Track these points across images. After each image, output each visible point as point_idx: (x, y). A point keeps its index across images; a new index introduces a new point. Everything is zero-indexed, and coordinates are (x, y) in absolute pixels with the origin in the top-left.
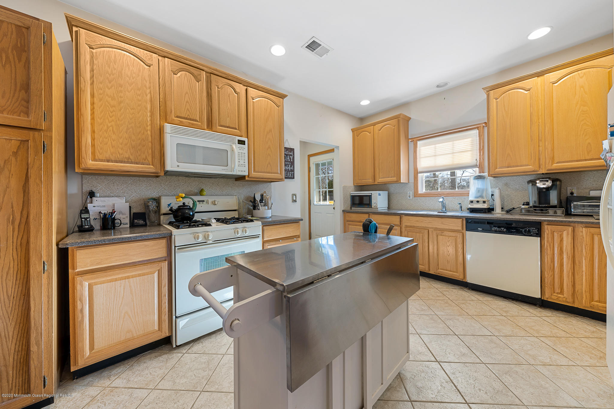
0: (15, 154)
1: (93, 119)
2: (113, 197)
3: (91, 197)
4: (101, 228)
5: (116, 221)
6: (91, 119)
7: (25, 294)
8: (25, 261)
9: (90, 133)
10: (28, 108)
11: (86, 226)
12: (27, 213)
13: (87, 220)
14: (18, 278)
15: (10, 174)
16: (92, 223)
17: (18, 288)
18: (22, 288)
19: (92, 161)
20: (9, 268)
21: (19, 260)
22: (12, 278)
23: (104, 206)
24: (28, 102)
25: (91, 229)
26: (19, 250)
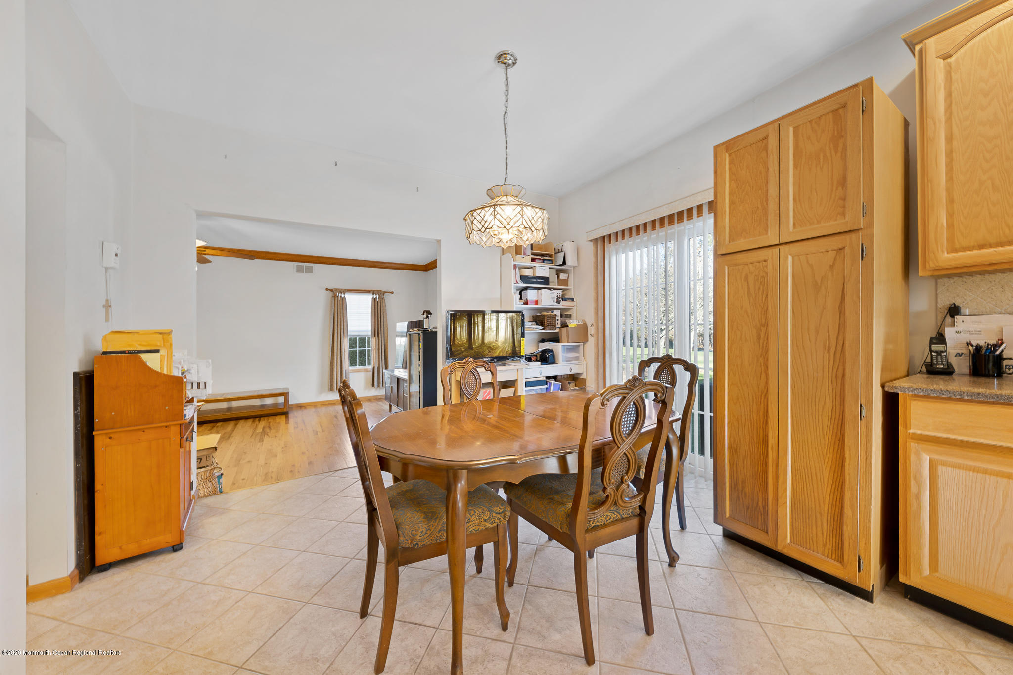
0: (832, 267)
1: (950, 179)
2: (1000, 313)
3: (952, 316)
4: (970, 372)
5: (1005, 363)
6: (947, 182)
7: (840, 439)
8: (841, 398)
9: (945, 206)
10: (844, 207)
11: (939, 365)
12: (843, 340)
13: (941, 355)
14: (834, 417)
15: (826, 292)
16: (953, 361)
17: (833, 429)
18: (837, 430)
19: (947, 253)
20: (825, 403)
21: (834, 396)
22: (827, 415)
23: (979, 332)
24: (844, 199)
25: (948, 372)
26: (834, 384)
